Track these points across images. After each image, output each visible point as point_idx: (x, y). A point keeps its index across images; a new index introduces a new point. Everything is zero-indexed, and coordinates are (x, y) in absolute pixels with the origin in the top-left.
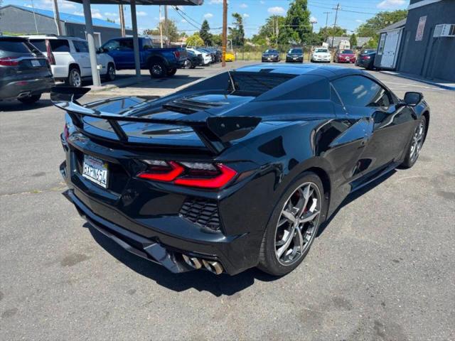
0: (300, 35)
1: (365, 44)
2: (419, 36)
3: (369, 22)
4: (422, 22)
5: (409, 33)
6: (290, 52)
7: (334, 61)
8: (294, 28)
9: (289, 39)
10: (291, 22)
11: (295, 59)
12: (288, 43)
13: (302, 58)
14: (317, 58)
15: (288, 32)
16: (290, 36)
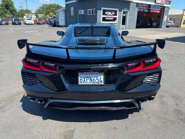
0: (11, 13)
1: (42, 17)
2: (72, 14)
3: (40, 8)
4: (72, 9)
5: (68, 13)
6: (13, 20)
7: (35, 24)
8: (7, 9)
9: (6, 14)
10: (5, 6)
11: (17, 23)
12: (6, 16)
13: (21, 23)
14: (28, 23)
15: (4, 11)
16: (6, 12)
